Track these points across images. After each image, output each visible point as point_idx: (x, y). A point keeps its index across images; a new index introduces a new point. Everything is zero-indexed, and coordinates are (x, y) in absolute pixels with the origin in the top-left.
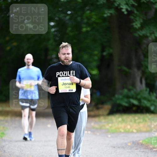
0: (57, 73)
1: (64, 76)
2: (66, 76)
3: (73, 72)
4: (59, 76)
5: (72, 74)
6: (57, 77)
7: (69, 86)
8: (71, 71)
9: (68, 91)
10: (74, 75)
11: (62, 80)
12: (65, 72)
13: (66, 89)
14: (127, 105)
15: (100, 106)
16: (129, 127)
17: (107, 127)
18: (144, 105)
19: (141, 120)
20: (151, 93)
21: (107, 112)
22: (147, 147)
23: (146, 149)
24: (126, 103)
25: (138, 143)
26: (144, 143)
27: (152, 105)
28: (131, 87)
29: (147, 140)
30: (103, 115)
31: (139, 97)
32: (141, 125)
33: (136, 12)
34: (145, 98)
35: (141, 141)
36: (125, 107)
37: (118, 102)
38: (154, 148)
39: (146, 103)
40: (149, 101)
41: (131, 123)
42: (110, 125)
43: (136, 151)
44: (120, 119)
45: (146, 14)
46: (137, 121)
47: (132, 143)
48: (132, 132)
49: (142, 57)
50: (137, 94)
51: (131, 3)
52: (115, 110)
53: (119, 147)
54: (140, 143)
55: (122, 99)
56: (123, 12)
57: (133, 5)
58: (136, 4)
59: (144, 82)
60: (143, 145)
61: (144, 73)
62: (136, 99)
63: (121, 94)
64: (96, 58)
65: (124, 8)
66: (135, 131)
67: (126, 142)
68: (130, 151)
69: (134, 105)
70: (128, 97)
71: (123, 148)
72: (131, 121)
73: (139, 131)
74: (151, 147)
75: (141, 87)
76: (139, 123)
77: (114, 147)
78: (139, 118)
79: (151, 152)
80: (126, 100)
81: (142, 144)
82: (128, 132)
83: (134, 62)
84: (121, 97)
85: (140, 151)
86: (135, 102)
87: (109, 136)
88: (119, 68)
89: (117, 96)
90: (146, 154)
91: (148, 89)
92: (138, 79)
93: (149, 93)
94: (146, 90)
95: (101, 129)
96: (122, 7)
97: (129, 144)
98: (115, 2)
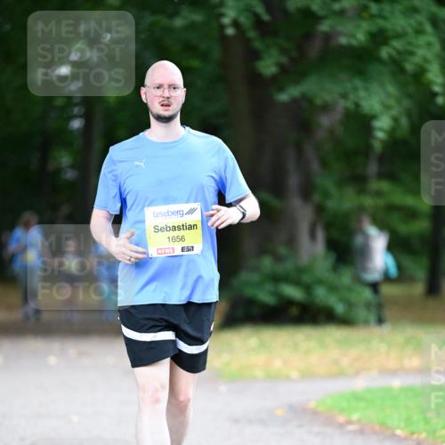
16: (278, 364)
25: (304, 410)
26: (321, 409)
28: (282, 250)
29: (329, 401)
31: (306, 278)
32: (314, 358)
34: (320, 282)
35: (312, 405)
37: (249, 292)
38: (349, 422)
39: (321, 294)
40: (333, 288)
41: (285, 353)
42: (226, 357)
44: (253, 341)
46: (303, 347)
48: (288, 379)
49: (315, 166)
52: (240, 313)
53: (250, 421)
55: (259, 284)
59: (320, 235)
60: (320, 414)
61: (320, 210)
62: (297, 283)
63: (256, 269)
66: (294, 374)
68: (282, 430)
70: (277, 279)
71: (263, 422)
73: (307, 375)
74: (341, 419)
75: (313, 251)
76: (307, 352)
77: (236, 421)
80: (269, 287)
81: (315, 413)
82: (274, 378)
83: (293, 181)
84: (255, 277)
85: (309, 432)
86: (294, 292)
87: (223, 388)
89: (244, 276)
93: (335, 269)
97: (279, 412)
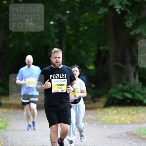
0: (50, 76)
1: (56, 78)
2: (58, 79)
3: (64, 75)
4: (52, 78)
5: (64, 76)
6: (50, 79)
7: (61, 87)
8: (63, 74)
9: (60, 91)
10: (65, 77)
11: (55, 81)
12: (57, 75)
13: (58, 89)
14: (121, 98)
15: (96, 99)
16: (123, 119)
17: (103, 119)
18: (138, 98)
19: (135, 113)
20: (144, 87)
21: (103, 104)
22: (140, 137)
23: (139, 139)
24: (121, 96)
25: (132, 134)
26: (137, 133)
27: (144, 98)
28: (125, 82)
29: (140, 131)
30: (99, 108)
31: (133, 91)
32: (135, 117)
33: (129, 12)
34: (138, 92)
35: (135, 132)
36: (120, 100)
37: (113, 95)
39: (139, 96)
40: (142, 94)
41: (125, 115)
42: (106, 117)
43: (130, 141)
44: (115, 111)
45: (139, 14)
46: (131, 113)
47: (126, 133)
48: (127, 123)
49: (135, 54)
50: (131, 89)
51: (125, 3)
52: (110, 103)
53: (114, 138)
54: (134, 133)
55: (117, 93)
56: (117, 12)
57: (127, 6)
58: (130, 4)
59: (137, 77)
60: (137, 135)
62: (130, 92)
63: (116, 88)
64: (93, 54)
65: (118, 8)
66: (129, 122)
67: (121, 132)
68: (124, 141)
69: (128, 98)
70: (123, 91)
71: (118, 138)
72: (125, 113)
73: (133, 123)
74: (144, 137)
75: (135, 81)
76: (133, 115)
77: (110, 138)
78: (133, 110)
79: (144, 142)
80: (120, 94)
81: (135, 135)
82: (122, 123)
83: (128, 59)
84: (115, 91)
85: (133, 141)
86: (129, 96)
87: (105, 127)
88: (114, 64)
89: (112, 90)
90: (140, 144)
91: (141, 84)
92: (132, 74)
93: (142, 87)
94: (140, 84)
95: (97, 120)
96: (116, 7)
97: (124, 135)
98: (110, 1)
